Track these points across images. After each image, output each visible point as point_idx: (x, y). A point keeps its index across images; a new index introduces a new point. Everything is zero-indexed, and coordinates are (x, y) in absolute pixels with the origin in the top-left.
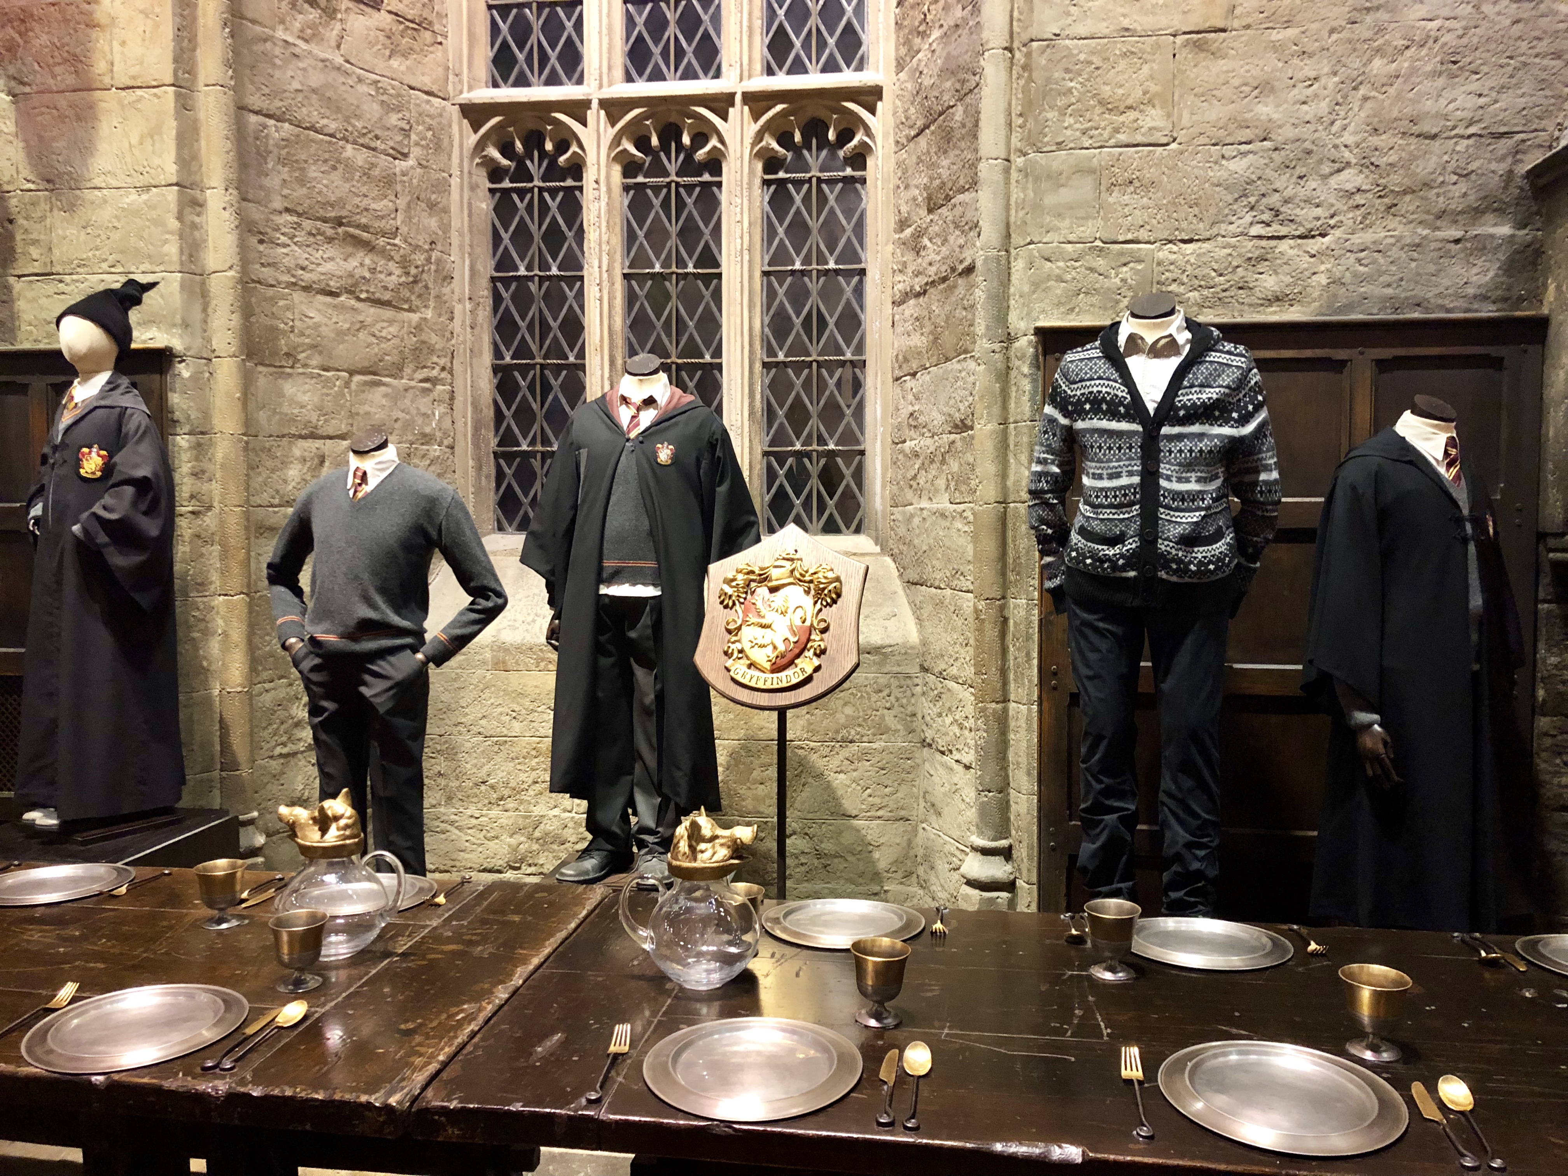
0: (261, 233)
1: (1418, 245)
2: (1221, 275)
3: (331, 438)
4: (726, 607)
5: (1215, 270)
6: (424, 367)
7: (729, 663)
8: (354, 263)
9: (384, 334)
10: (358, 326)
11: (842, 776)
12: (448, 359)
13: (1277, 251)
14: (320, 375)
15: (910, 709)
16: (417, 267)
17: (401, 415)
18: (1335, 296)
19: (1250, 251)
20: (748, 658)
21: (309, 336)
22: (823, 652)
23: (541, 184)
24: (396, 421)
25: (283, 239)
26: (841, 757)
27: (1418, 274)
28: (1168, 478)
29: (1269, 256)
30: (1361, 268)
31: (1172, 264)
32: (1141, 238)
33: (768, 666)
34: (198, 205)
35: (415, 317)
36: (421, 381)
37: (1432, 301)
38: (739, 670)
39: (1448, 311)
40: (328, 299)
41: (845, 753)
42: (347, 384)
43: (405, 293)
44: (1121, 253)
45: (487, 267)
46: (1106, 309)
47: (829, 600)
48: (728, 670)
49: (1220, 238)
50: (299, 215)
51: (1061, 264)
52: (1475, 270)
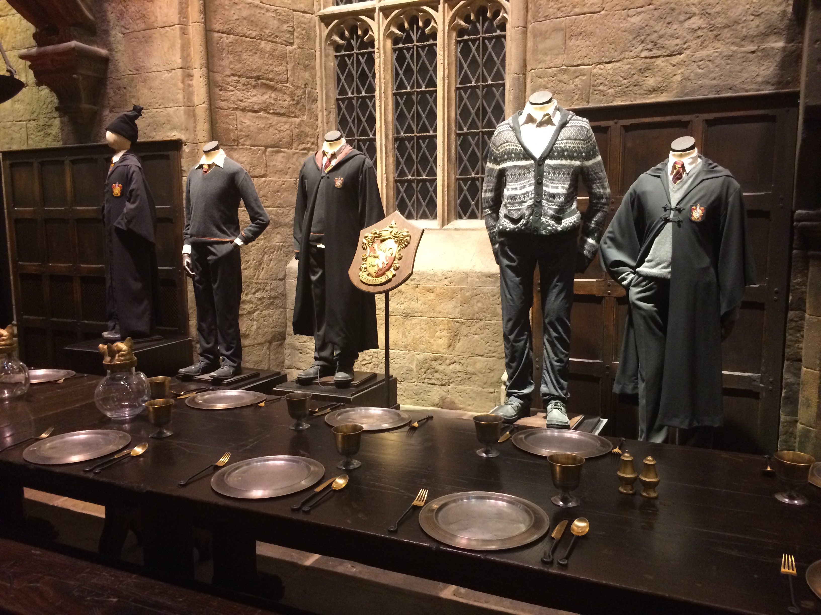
0: (220, 86)
1: (731, 56)
2: (625, 79)
3: (257, 177)
4: (364, 249)
5: (622, 77)
6: (303, 143)
7: (361, 273)
8: (266, 96)
9: (282, 128)
10: (268, 126)
11: (476, 336)
12: (315, 139)
13: (656, 64)
14: (251, 149)
16: (298, 96)
17: (291, 166)
18: (685, 86)
19: (640, 65)
20: (368, 271)
21: (244, 131)
22: (398, 268)
23: (357, 52)
24: (289, 168)
25: (231, 88)
26: (476, 327)
27: (731, 72)
28: (547, 186)
29: (651, 67)
30: (700, 71)
31: (600, 75)
32: (585, 63)
33: (375, 274)
34: (190, 76)
35: (298, 120)
36: (302, 150)
37: (738, 86)
38: (364, 276)
39: (747, 91)
40: (254, 114)
41: (478, 325)
42: (264, 152)
43: (292, 109)
44: (575, 72)
45: (334, 94)
46: (567, 101)
47: (404, 245)
48: (360, 276)
49: (625, 60)
50: (239, 76)
51: (546, 79)
52: (763, 68)
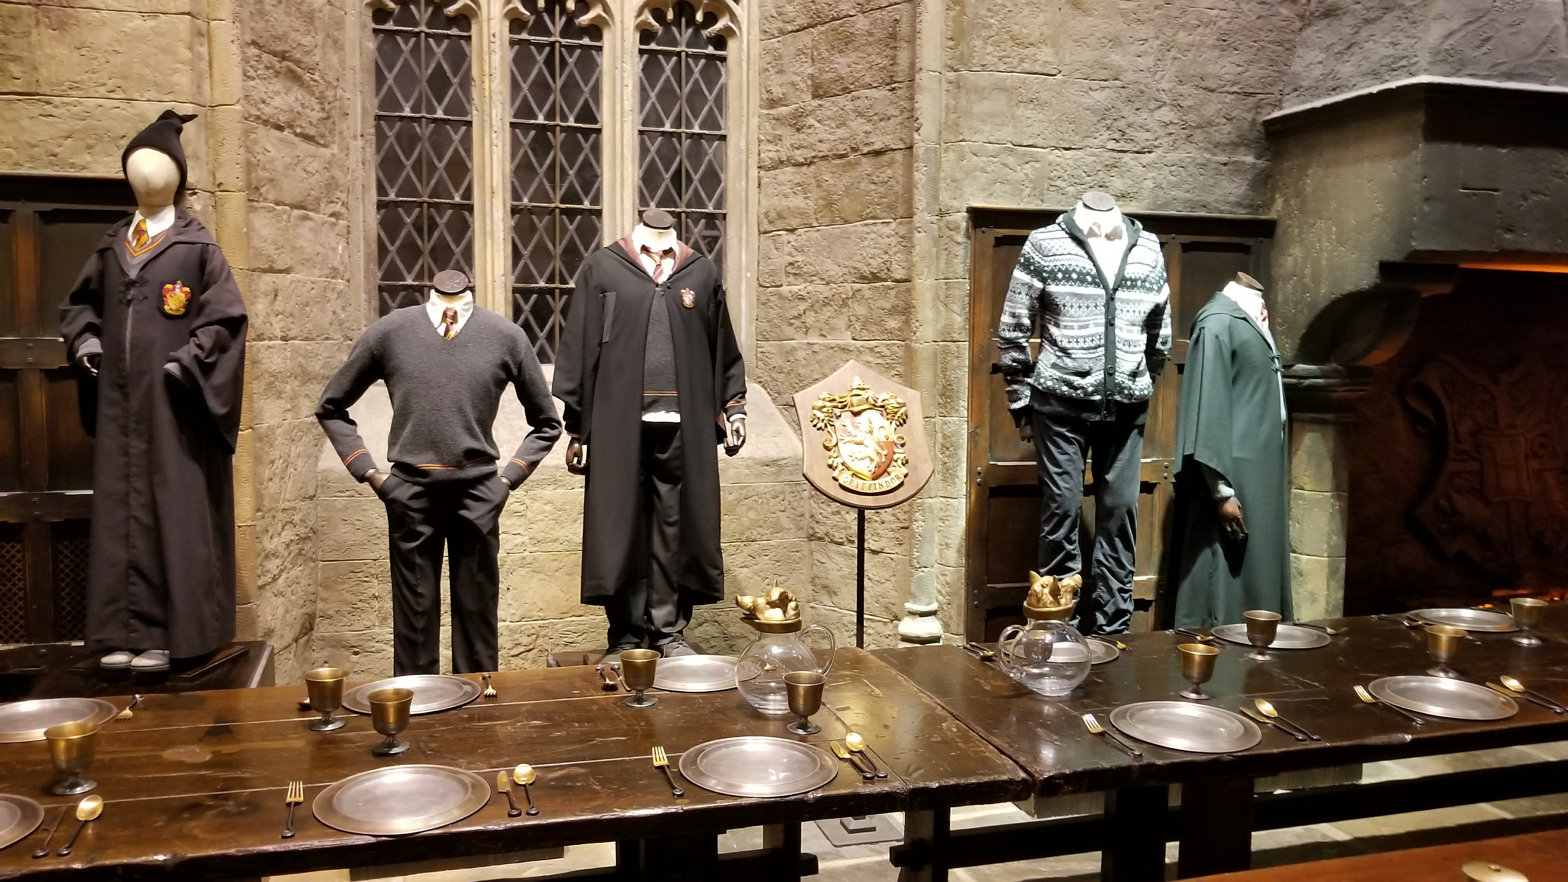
1: (1204, 165)
2: (1089, 176)
4: (819, 429)
7: (836, 474)
9: (310, 169)
10: (296, 160)
12: (346, 194)
13: (1123, 161)
14: (274, 209)
15: (800, 510)
16: (329, 103)
18: (1157, 196)
19: (1106, 160)
20: (848, 469)
21: (268, 170)
22: (907, 461)
23: (427, 30)
27: (1204, 185)
28: (1121, 330)
29: (1118, 164)
30: (1173, 178)
31: (1057, 165)
32: (1038, 144)
33: (869, 475)
34: (207, 36)
35: (328, 153)
36: (330, 216)
37: (1212, 204)
38: (845, 478)
39: (1221, 212)
40: (278, 133)
43: (322, 128)
44: (1025, 154)
45: (372, 106)
46: (1014, 195)
47: (901, 421)
48: (835, 479)
49: (1088, 149)
50: (260, 48)
51: (984, 159)
52: (1235, 185)
